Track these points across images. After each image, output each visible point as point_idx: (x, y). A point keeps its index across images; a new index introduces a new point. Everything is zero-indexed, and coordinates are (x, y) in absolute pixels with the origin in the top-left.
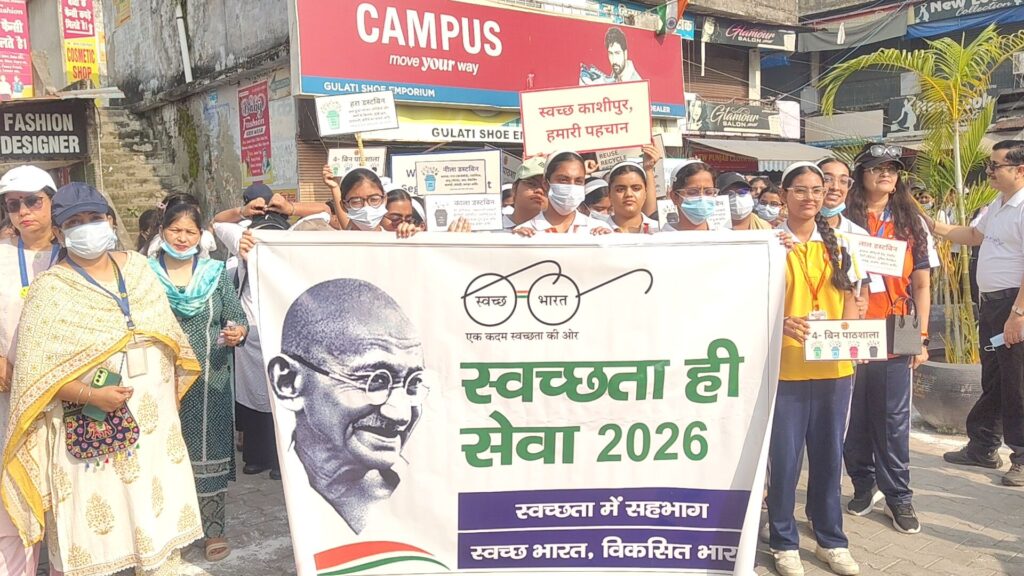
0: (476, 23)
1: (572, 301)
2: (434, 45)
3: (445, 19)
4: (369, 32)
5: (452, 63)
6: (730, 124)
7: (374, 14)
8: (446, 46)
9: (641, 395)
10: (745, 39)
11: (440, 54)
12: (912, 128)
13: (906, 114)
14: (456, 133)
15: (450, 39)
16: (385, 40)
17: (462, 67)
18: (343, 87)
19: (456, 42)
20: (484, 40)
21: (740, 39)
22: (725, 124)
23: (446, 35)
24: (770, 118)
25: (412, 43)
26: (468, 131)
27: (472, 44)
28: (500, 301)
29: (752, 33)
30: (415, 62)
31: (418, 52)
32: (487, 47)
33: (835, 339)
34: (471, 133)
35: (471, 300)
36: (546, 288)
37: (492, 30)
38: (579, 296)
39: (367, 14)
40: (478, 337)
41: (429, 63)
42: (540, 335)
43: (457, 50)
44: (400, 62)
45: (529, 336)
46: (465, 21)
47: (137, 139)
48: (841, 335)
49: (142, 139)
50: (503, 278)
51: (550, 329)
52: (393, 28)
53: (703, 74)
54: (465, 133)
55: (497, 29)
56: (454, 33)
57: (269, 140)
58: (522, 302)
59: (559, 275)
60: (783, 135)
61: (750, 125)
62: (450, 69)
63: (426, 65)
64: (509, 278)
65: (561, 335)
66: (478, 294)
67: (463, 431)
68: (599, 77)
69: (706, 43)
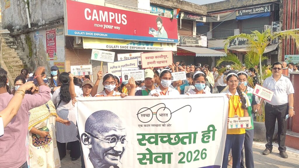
0: (120, 15)
1: (169, 115)
2: (107, 21)
3: (111, 13)
4: (88, 17)
5: (112, 26)
6: (188, 42)
7: (90, 12)
8: (111, 21)
9: (190, 143)
10: (192, 18)
11: (109, 24)
12: (237, 45)
13: (236, 41)
14: (113, 47)
15: (112, 19)
16: (93, 19)
17: (115, 28)
18: (80, 33)
19: (114, 20)
20: (122, 20)
21: (191, 18)
22: (186, 42)
23: (111, 18)
24: (199, 41)
25: (101, 20)
26: (117, 46)
27: (118, 21)
28: (148, 115)
29: (194, 17)
30: (102, 26)
31: (102, 23)
32: (123, 22)
33: (237, 123)
34: (117, 47)
35: (139, 115)
36: (161, 111)
37: (124, 17)
38: (171, 114)
39: (88, 11)
40: (142, 126)
41: (106, 26)
42: (160, 125)
43: (114, 23)
44: (97, 26)
45: (157, 125)
46: (116, 14)
47: (12, 44)
48: (238, 121)
49: (13, 44)
50: (149, 109)
51: (163, 123)
52: (95, 16)
53: (181, 28)
54: (116, 47)
55: (126, 17)
56: (113, 18)
57: (56, 47)
58: (154, 116)
59: (165, 107)
60: (202, 46)
61: (193, 43)
62: (112, 28)
63: (105, 27)
64: (151, 109)
65: (166, 125)
66: (142, 113)
67: (138, 154)
68: (154, 31)
69: (182, 19)
